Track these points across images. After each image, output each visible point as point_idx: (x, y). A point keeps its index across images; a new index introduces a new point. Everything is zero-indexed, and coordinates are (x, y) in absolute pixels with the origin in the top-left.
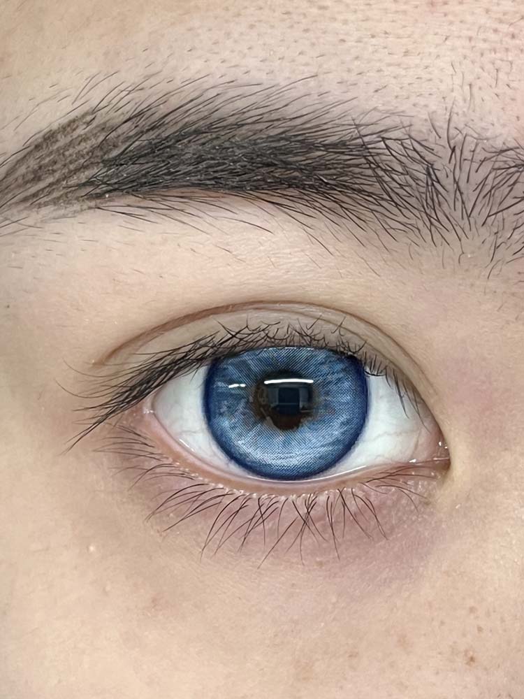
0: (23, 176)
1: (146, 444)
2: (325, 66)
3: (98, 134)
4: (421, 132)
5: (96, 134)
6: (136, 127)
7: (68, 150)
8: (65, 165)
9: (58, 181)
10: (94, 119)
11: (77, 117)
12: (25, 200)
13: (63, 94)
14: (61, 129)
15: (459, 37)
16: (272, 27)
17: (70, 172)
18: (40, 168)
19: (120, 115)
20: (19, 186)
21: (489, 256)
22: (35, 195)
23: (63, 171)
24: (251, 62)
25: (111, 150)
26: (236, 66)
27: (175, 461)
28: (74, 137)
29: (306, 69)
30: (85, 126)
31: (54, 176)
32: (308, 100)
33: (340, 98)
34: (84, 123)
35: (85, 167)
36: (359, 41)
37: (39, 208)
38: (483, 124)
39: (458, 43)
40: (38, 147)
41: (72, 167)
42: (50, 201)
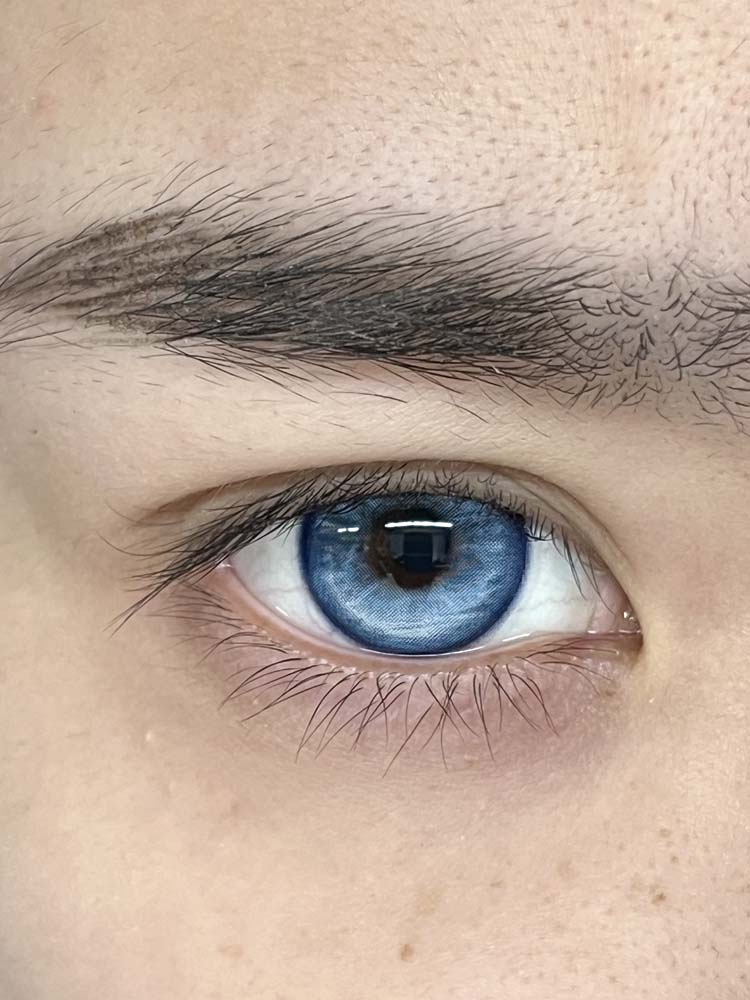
1: (220, 607)
3: (184, 245)
5: (180, 243)
6: (238, 247)
7: (137, 256)
8: (131, 275)
9: (118, 294)
14: (131, 226)
15: (680, 134)
16: (445, 133)
18: (95, 269)
19: (219, 227)
20: (61, 285)
22: (82, 304)
23: (128, 283)
25: (199, 270)
26: (394, 186)
27: (260, 628)
28: (149, 241)
29: (491, 194)
30: (167, 230)
31: (113, 286)
32: (488, 237)
34: (167, 226)
35: (158, 285)
36: (562, 155)
38: (710, 255)
39: (679, 143)
41: (140, 280)
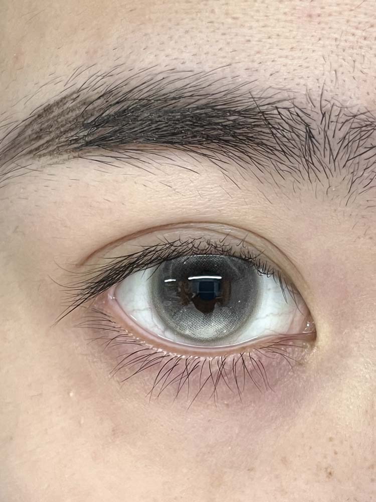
0: (30, 136)
1: (110, 321)
2: (237, 58)
3: (81, 107)
4: (301, 103)
5: (79, 107)
6: (107, 102)
8: (58, 128)
10: (78, 96)
11: (67, 95)
12: (31, 152)
13: (58, 80)
14: (56, 104)
15: (328, 38)
16: (201, 32)
17: (61, 132)
18: (41, 130)
19: (96, 94)
20: (26, 143)
21: (347, 189)
23: (57, 132)
24: (186, 56)
25: (90, 117)
26: (175, 59)
27: (129, 332)
29: (224, 60)
30: (72, 101)
31: (50, 136)
32: (225, 82)
33: (247, 80)
34: (72, 99)
36: (260, 41)
37: (40, 157)
38: (344, 98)
39: (327, 42)
40: (40, 116)
42: (47, 153)
